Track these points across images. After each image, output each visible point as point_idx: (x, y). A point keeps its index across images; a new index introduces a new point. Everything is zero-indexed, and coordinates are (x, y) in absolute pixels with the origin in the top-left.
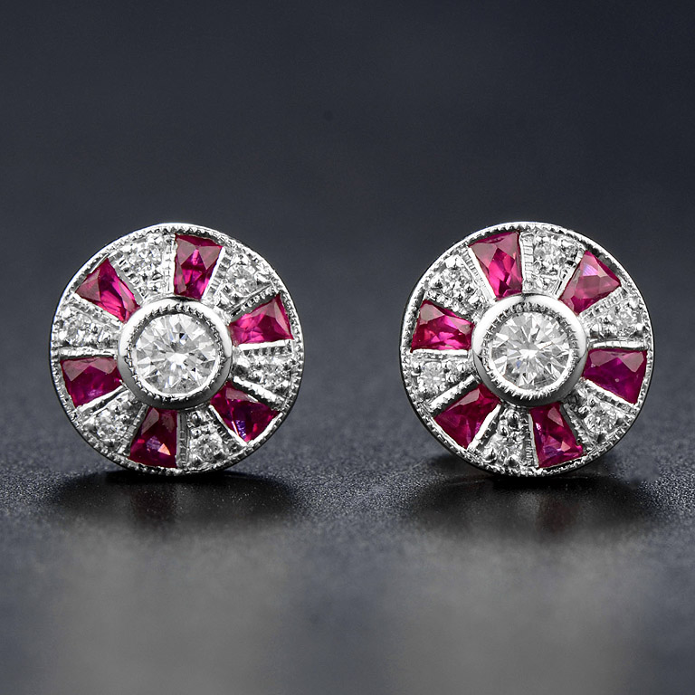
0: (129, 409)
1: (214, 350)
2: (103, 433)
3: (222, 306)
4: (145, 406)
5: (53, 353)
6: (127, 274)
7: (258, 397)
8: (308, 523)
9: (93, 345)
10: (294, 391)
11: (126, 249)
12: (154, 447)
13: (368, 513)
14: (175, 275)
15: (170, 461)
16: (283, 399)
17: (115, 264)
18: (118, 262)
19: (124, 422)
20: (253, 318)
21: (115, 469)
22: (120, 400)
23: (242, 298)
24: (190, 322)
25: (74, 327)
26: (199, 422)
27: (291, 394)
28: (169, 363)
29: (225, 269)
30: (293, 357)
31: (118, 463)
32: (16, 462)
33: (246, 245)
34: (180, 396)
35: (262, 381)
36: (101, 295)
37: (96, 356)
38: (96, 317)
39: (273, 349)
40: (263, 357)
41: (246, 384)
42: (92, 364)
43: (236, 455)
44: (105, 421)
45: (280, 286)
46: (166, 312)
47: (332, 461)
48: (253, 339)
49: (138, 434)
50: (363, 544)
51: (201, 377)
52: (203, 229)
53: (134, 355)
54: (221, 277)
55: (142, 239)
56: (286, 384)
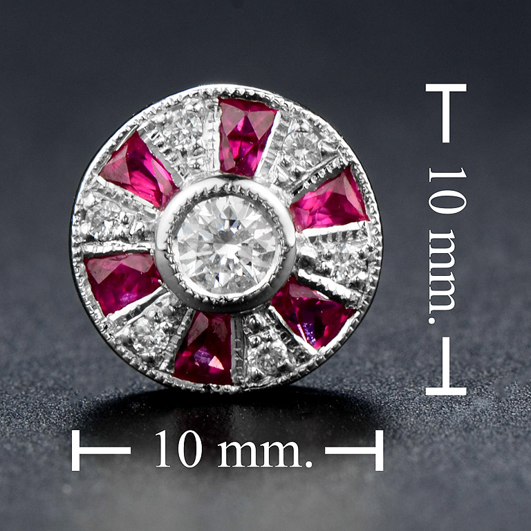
0: (172, 315)
1: (273, 238)
2: (140, 345)
3: (280, 184)
4: (190, 310)
5: (75, 251)
6: (162, 150)
7: (328, 293)
8: (401, 449)
9: (124, 238)
10: (372, 284)
11: (159, 118)
12: (203, 359)
13: (472, 433)
14: (221, 149)
15: (224, 377)
16: (359, 295)
17: (146, 138)
18: (149, 135)
19: (166, 331)
20: (318, 197)
21: (156, 388)
22: (160, 305)
23: (305, 173)
24: (242, 205)
25: (98, 217)
26: (257, 328)
27: (369, 288)
28: (218, 257)
29: (282, 139)
30: (370, 242)
31: (160, 381)
32: (33, 384)
33: (306, 108)
34: (234, 296)
35: (332, 273)
36: (131, 176)
37: (127, 252)
38: (126, 204)
39: (344, 234)
40: (332, 245)
41: (314, 278)
42: (124, 262)
43: (305, 365)
44: (142, 331)
45: (349, 156)
46: (213, 195)
47: (420, 370)
48: (319, 223)
49: (183, 345)
50: (471, 473)
51: (258, 273)
52: (252, 91)
53: (175, 249)
54: (277, 148)
55: (178, 105)
56: (362, 276)
